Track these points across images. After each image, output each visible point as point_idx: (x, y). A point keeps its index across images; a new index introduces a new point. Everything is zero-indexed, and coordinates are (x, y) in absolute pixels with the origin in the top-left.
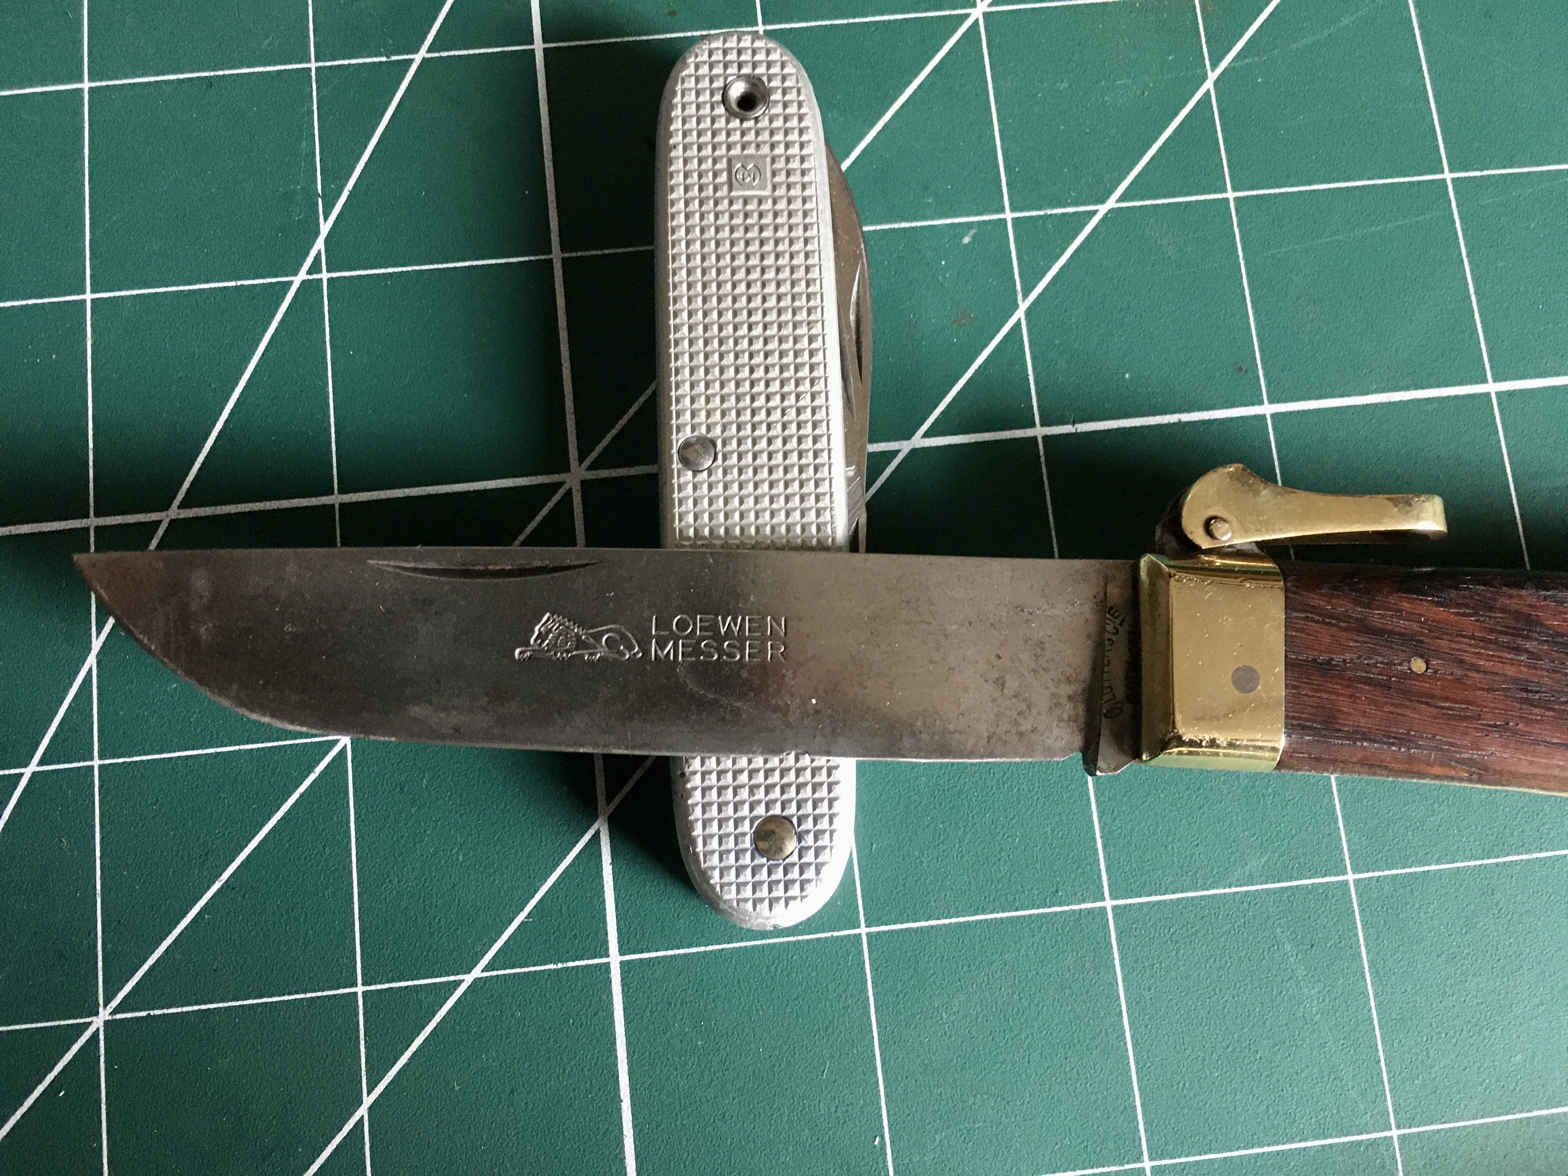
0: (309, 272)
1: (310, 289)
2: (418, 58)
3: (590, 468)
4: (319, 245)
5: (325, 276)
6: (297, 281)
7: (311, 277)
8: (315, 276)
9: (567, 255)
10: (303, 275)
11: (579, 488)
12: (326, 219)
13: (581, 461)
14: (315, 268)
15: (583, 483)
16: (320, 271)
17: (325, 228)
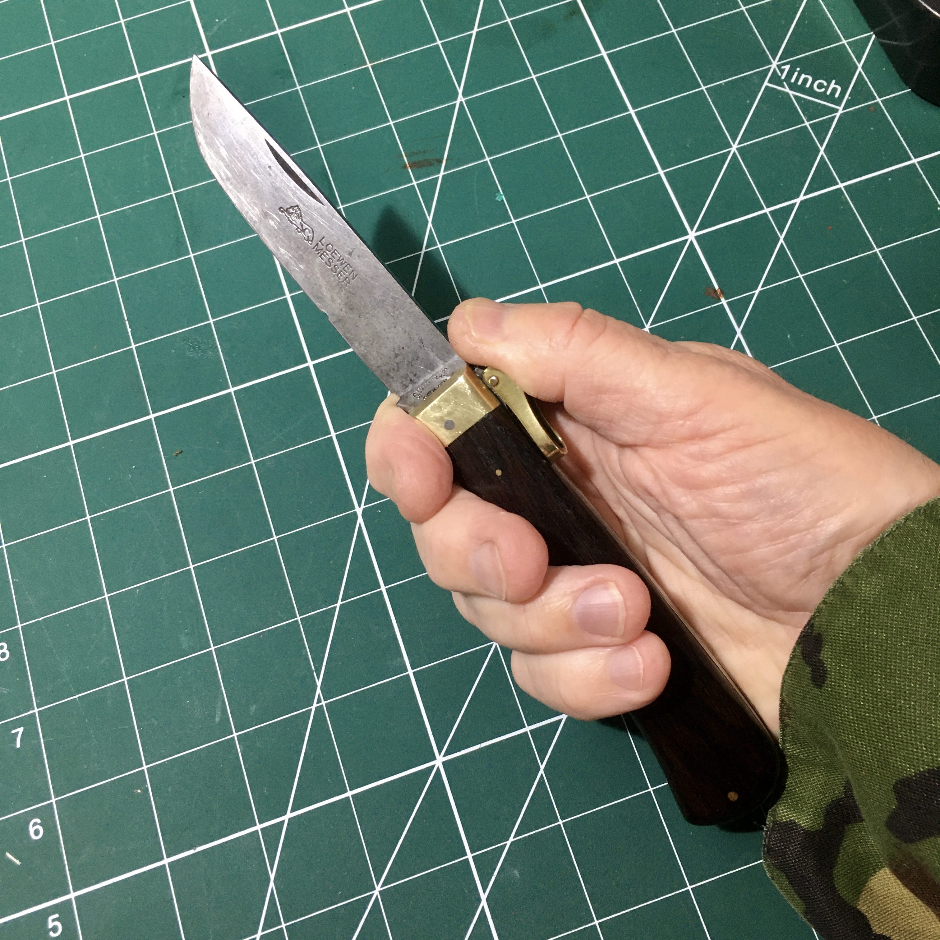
0: (317, 703)
1: (319, 710)
2: (338, 605)
3: (445, 755)
4: (319, 691)
5: (323, 703)
6: (313, 708)
7: (319, 705)
8: (320, 704)
9: (414, 670)
10: (315, 705)
11: (442, 765)
12: (318, 679)
13: (440, 753)
14: (319, 701)
15: (444, 763)
16: (321, 702)
17: (319, 683)
